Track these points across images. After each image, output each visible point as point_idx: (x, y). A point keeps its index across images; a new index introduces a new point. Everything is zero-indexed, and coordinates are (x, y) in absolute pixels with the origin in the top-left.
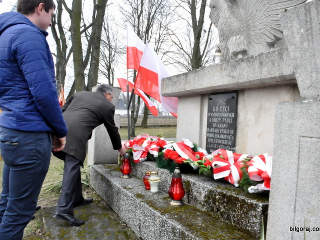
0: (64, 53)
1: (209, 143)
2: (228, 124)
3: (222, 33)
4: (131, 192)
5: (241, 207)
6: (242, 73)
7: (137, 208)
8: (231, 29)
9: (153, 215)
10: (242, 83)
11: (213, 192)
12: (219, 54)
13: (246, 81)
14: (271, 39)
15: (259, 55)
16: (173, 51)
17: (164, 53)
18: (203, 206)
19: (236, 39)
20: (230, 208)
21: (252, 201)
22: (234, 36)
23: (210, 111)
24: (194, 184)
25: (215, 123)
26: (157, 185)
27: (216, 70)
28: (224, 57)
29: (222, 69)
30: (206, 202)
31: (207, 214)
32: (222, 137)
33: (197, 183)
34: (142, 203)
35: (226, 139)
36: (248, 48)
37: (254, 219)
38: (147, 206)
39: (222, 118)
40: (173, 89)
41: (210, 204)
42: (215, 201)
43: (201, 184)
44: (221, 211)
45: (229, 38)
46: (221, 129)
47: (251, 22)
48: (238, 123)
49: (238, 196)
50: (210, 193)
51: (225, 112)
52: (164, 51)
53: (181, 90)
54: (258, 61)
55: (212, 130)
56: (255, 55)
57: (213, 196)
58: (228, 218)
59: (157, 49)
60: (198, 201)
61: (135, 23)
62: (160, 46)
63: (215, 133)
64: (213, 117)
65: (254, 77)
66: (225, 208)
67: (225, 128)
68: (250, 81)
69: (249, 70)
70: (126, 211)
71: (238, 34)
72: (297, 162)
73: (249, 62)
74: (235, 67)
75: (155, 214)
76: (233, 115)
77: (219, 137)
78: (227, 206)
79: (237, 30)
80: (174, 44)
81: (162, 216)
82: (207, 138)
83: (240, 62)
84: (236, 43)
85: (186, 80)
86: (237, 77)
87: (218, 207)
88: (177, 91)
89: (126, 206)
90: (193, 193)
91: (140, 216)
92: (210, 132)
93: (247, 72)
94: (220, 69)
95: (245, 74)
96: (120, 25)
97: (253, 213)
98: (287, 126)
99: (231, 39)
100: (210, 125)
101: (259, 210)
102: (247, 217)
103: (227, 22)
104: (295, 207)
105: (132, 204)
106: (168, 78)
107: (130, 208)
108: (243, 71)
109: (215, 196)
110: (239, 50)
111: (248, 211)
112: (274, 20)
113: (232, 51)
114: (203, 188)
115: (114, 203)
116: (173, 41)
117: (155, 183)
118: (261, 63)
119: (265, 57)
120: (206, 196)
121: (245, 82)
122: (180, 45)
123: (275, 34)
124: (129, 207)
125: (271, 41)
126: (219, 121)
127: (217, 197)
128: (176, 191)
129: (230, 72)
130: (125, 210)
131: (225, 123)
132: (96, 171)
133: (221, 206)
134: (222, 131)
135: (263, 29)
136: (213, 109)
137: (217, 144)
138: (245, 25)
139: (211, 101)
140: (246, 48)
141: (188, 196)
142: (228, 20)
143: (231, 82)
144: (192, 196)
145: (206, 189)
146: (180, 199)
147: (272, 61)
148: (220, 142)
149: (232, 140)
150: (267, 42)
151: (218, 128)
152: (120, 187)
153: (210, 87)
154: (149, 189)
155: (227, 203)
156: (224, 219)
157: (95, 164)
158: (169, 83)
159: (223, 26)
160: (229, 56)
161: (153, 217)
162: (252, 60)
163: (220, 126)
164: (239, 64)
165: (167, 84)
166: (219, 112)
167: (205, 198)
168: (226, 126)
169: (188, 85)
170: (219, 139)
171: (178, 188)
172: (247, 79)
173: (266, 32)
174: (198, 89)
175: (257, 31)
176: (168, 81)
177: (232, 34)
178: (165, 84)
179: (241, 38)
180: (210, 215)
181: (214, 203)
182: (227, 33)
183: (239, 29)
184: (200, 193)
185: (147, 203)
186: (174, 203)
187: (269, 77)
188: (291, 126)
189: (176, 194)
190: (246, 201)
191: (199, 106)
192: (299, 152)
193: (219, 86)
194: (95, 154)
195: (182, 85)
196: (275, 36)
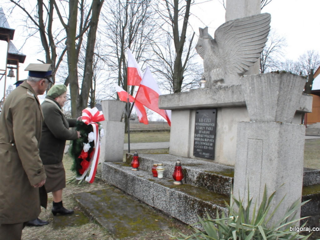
0: (53, 62)
1: (196, 144)
2: (210, 131)
3: (206, 66)
4: (144, 178)
5: (220, 181)
6: (220, 97)
7: (151, 188)
8: (213, 64)
9: (164, 190)
10: (220, 104)
11: (202, 174)
12: (204, 81)
13: (223, 102)
14: (241, 71)
15: (231, 86)
16: (153, 60)
17: (145, 62)
18: (196, 184)
19: (216, 71)
20: (213, 183)
21: (226, 177)
22: (215, 68)
23: (197, 121)
24: (189, 170)
25: (200, 130)
26: (162, 173)
27: (202, 93)
28: (208, 83)
29: (206, 93)
30: (197, 181)
31: (199, 188)
32: (206, 140)
33: (191, 169)
34: (155, 184)
35: (209, 142)
36: (225, 77)
37: (228, 187)
38: (159, 185)
39: (206, 127)
40: (168, 104)
41: (200, 182)
42: (203, 179)
43: (194, 170)
44: (208, 185)
45: (212, 70)
46: (205, 134)
47: (227, 59)
48: (217, 131)
49: (218, 175)
50: (200, 175)
51: (208, 123)
52: (145, 59)
53: (175, 106)
54: (231, 90)
55: (198, 135)
56: (229, 86)
57: (203, 177)
58: (212, 189)
59: (138, 57)
60: (192, 181)
61: (117, 31)
62: (141, 54)
63: (200, 138)
64: (199, 126)
65: (229, 100)
66: (210, 183)
67: (208, 134)
68: (225, 103)
69: (225, 96)
70: (141, 191)
71: (218, 68)
72: (247, 150)
73: (225, 90)
74: (215, 92)
75: (166, 189)
76: (214, 125)
77: (203, 140)
78: (211, 181)
79: (217, 65)
80: (155, 53)
81: (171, 189)
82: (195, 141)
83: (219, 90)
84: (216, 74)
85: (179, 99)
86: (217, 99)
87: (205, 183)
88: (172, 106)
89: (141, 188)
90: (189, 176)
91: (154, 193)
92: (196, 137)
93: (224, 97)
94: (205, 93)
95: (222, 97)
96: (103, 33)
97: (227, 183)
98: (242, 133)
99: (213, 70)
100: (196, 132)
101: (230, 182)
102: (223, 187)
103: (210, 58)
104: (246, 172)
105: (146, 186)
106: (165, 95)
107: (145, 189)
108: (221, 96)
109: (204, 176)
110: (218, 79)
111: (224, 183)
112: (243, 58)
113: (214, 80)
114: (196, 172)
115: (129, 188)
116: (154, 51)
117: (161, 171)
118: (233, 92)
119: (235, 88)
120: (197, 177)
121: (222, 104)
122: (161, 55)
123: (244, 68)
124: (143, 188)
125: (241, 72)
126: (203, 128)
127: (205, 177)
128: (178, 175)
129: (213, 96)
130: (139, 191)
131: (208, 130)
132: (109, 167)
133: (207, 182)
134: (206, 136)
135: (236, 64)
136: (199, 120)
137: (202, 145)
138: (223, 61)
139: (197, 114)
140: (223, 78)
141: (185, 179)
142: (211, 57)
143: (213, 103)
144: (188, 179)
145: (198, 173)
146: (180, 181)
147: (239, 91)
148: (204, 144)
149: (213, 142)
150: (238, 73)
151: (203, 134)
152: (135, 176)
153: (197, 105)
154: (157, 176)
155: (211, 180)
156: (210, 190)
157: (106, 161)
158: (165, 99)
159: (207, 61)
160: (211, 83)
161: (164, 191)
162: (227, 89)
163: (205, 132)
164: (218, 91)
165: (163, 100)
166: (203, 122)
167: (197, 178)
168: (208, 132)
169: (181, 102)
170: (203, 142)
171: (179, 173)
172: (224, 101)
173: (237, 66)
174: (188, 106)
175: (231, 65)
176: (164, 98)
177: (213, 67)
178: (162, 100)
179: (220, 70)
180: (201, 189)
181: (203, 181)
182: (210, 66)
183: (219, 64)
184: (194, 176)
185: (159, 184)
186: (177, 183)
187: (237, 101)
188: (244, 134)
189: (178, 177)
190: (223, 177)
191: (189, 118)
192: (248, 146)
193: (204, 105)
194: (106, 154)
195: (176, 102)
196: (243, 69)
